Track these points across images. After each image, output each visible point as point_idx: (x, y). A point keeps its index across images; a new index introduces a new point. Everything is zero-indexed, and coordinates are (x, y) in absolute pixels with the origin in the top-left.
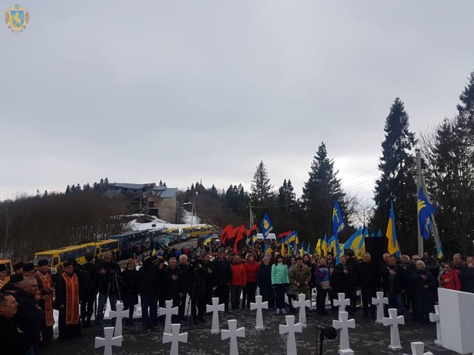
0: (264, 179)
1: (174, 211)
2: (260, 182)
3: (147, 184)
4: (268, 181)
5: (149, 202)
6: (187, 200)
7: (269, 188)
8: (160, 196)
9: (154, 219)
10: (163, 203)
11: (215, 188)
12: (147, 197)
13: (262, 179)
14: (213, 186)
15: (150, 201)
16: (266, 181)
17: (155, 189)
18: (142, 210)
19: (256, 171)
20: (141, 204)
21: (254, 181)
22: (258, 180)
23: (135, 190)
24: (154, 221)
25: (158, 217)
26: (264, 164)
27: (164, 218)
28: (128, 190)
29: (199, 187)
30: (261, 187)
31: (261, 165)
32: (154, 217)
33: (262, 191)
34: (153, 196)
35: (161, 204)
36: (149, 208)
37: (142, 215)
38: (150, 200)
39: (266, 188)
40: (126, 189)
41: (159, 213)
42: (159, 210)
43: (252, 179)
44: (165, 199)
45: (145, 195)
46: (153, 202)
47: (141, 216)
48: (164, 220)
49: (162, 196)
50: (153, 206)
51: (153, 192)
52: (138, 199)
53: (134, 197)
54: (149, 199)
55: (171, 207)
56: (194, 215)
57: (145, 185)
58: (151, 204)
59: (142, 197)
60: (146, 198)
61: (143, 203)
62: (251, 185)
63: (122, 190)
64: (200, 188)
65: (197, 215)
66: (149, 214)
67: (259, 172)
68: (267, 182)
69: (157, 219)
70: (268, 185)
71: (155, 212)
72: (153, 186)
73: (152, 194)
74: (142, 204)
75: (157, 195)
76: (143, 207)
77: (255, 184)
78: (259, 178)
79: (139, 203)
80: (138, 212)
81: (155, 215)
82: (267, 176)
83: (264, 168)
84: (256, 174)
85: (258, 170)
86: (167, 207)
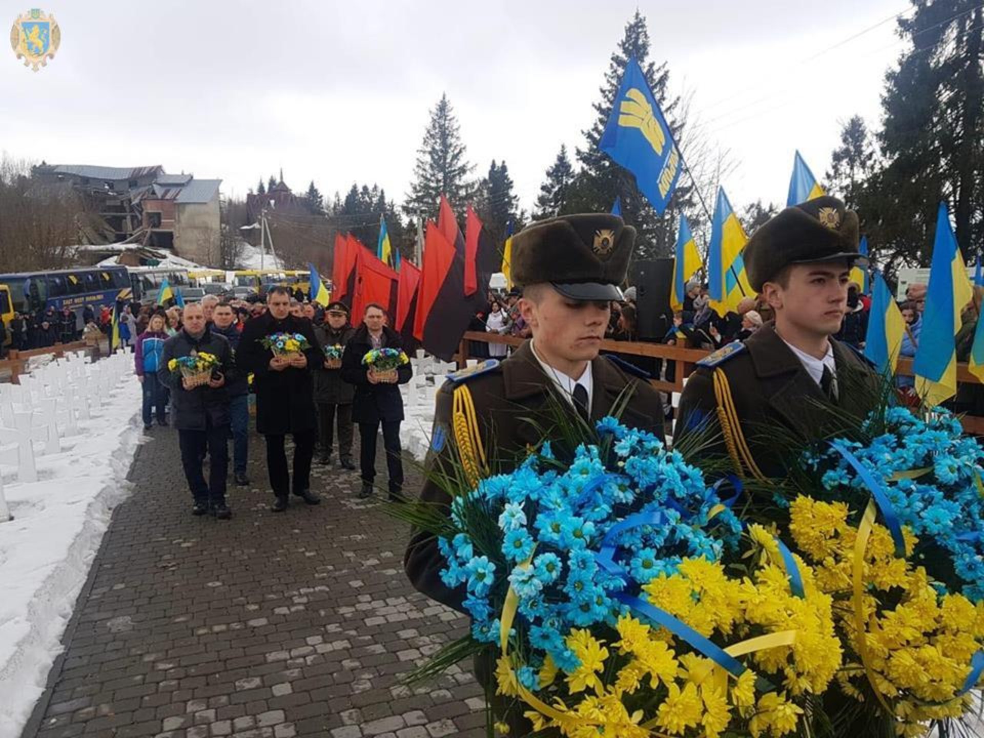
0: (451, 145)
1: (215, 238)
2: (440, 154)
3: (140, 169)
4: (460, 152)
5: (148, 214)
6: (248, 219)
7: (463, 170)
8: (175, 199)
9: (164, 257)
10: (184, 218)
11: (316, 191)
12: (141, 200)
13: (446, 146)
14: (312, 186)
15: (150, 211)
16: (456, 152)
17: (161, 180)
18: (131, 235)
19: (428, 123)
20: (128, 217)
21: (424, 152)
22: (433, 148)
23: (111, 184)
24: (164, 261)
25: (176, 253)
26: (449, 106)
27: (190, 256)
28: (91, 181)
29: (278, 190)
30: (442, 168)
31: (443, 108)
32: (163, 252)
33: (445, 178)
34: (158, 199)
35: (179, 221)
36: (149, 230)
37: (133, 246)
38: (150, 208)
39: (455, 171)
40: (86, 180)
41: (177, 243)
42: (176, 235)
43: (420, 145)
44: (189, 209)
45: (135, 198)
46: (159, 215)
47: (128, 250)
48: (192, 260)
49: (181, 199)
50: (158, 224)
51: (156, 187)
52: (121, 208)
53: (108, 203)
54: (149, 206)
55: (206, 229)
56: (268, 253)
57: (135, 169)
58: (155, 219)
59: (130, 201)
60: (139, 205)
61: (134, 218)
62: (416, 163)
63: (75, 184)
64: (281, 190)
65: (277, 255)
66: (152, 245)
67: (437, 125)
68: (458, 154)
69: (171, 257)
70: (460, 164)
71: (166, 241)
72: (154, 173)
73: (154, 193)
74: (132, 224)
75: (168, 197)
76: (134, 229)
77: (428, 158)
78: (436, 143)
79: (125, 218)
80: (121, 238)
81: (164, 246)
82: (458, 138)
83: (451, 115)
84: (428, 132)
85: (434, 120)
86: (196, 228)
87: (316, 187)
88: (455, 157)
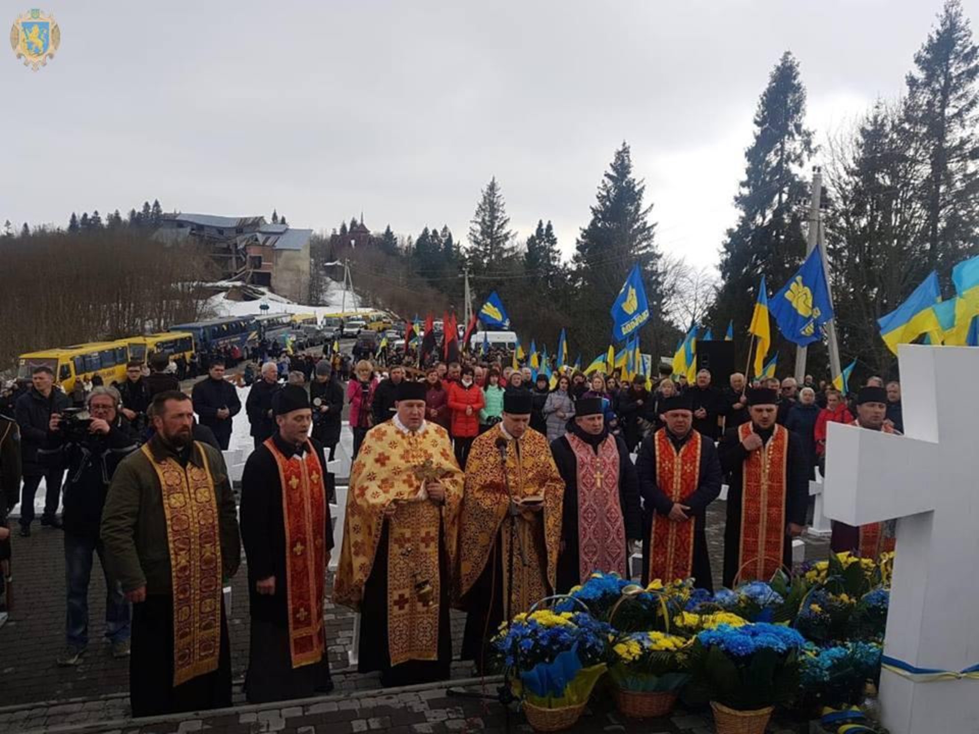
0: (497, 217)
1: (305, 278)
2: (488, 223)
3: (246, 219)
4: (505, 222)
5: (253, 258)
6: (331, 256)
7: (506, 237)
8: (273, 245)
9: (263, 294)
10: (281, 262)
11: (391, 233)
12: (246, 246)
13: (493, 218)
14: (388, 229)
15: (253, 255)
16: (502, 222)
17: (263, 229)
18: (236, 274)
19: (481, 201)
20: (234, 259)
21: (476, 222)
22: (483, 220)
23: (221, 231)
24: (263, 297)
25: (272, 291)
26: (498, 186)
27: (285, 294)
28: (206, 229)
29: (358, 231)
30: (490, 236)
31: (492, 187)
32: (262, 289)
33: (491, 243)
34: (259, 245)
35: (276, 264)
36: (251, 271)
37: (238, 284)
38: (253, 252)
39: (501, 237)
40: (201, 227)
41: (273, 282)
42: (273, 275)
43: (472, 216)
44: (285, 253)
45: (241, 242)
46: (260, 258)
47: (234, 287)
48: (285, 297)
49: (278, 245)
50: (260, 266)
51: (259, 235)
52: (228, 250)
53: (217, 245)
54: (252, 250)
55: (298, 271)
56: (347, 289)
57: (241, 219)
58: (257, 262)
59: (236, 245)
60: (244, 249)
61: (238, 259)
62: (469, 231)
63: (193, 229)
64: (362, 232)
65: (355, 291)
66: (253, 283)
67: (487, 201)
68: (503, 224)
69: (269, 295)
70: (504, 232)
71: (265, 280)
72: (257, 222)
73: (257, 240)
74: (237, 263)
75: (268, 244)
76: (238, 269)
77: (478, 227)
78: (486, 215)
79: (231, 258)
80: (228, 277)
81: (264, 285)
82: (503, 212)
83: (498, 193)
84: (480, 206)
85: (485, 198)
86: (291, 270)
87: (391, 230)
88: (501, 227)
